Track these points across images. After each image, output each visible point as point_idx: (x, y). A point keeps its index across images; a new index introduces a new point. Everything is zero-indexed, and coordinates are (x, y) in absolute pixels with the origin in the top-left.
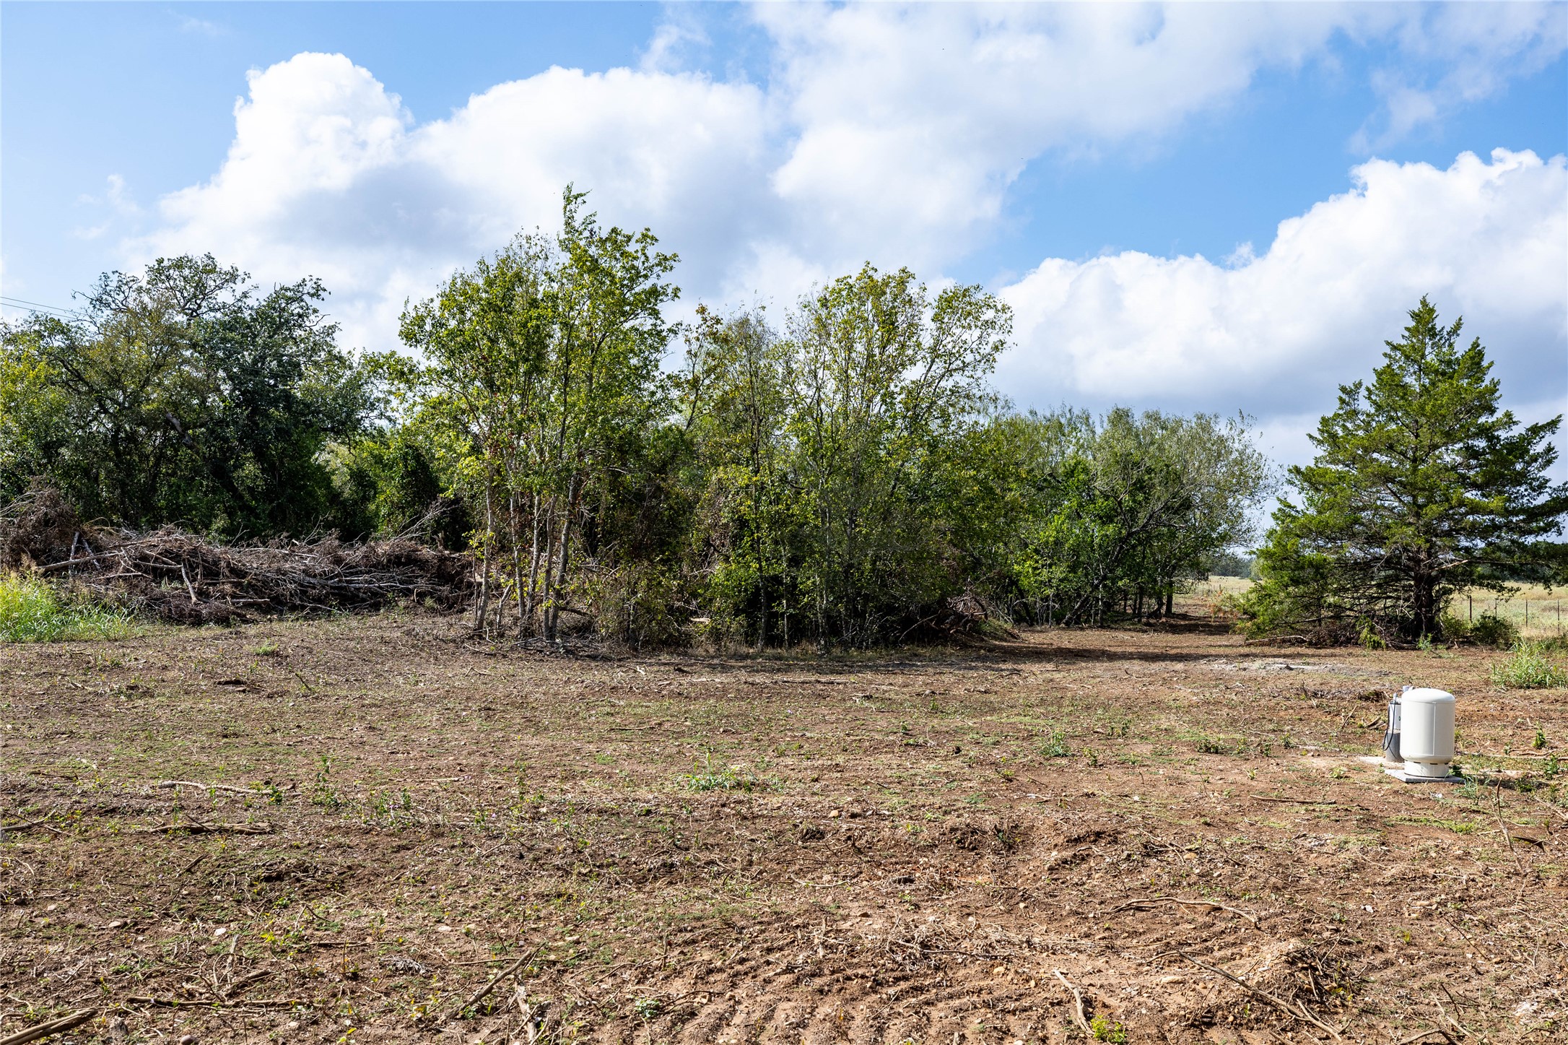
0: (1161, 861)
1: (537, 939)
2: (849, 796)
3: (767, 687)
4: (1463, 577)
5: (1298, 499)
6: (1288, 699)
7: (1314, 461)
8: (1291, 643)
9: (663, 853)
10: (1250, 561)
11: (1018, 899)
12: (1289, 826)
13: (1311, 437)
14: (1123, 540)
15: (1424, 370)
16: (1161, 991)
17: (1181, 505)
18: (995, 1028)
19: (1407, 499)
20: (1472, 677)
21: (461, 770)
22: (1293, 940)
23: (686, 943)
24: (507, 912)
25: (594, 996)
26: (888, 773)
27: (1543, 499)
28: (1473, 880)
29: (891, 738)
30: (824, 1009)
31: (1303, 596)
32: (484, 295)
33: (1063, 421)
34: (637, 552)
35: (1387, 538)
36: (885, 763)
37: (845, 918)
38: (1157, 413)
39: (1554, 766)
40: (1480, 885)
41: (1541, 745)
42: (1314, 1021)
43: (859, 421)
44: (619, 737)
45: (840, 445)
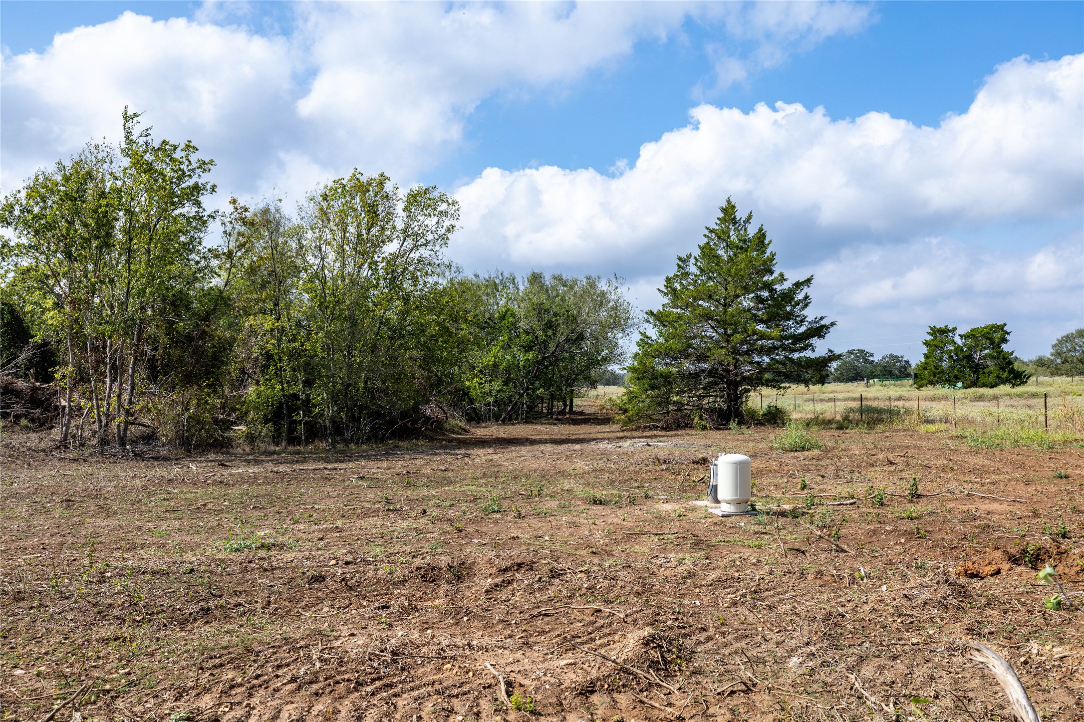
0: (562, 580)
1: (95, 674)
2: (344, 549)
3: (287, 474)
4: (757, 381)
5: (652, 332)
6: (647, 466)
7: (662, 307)
8: (650, 429)
9: (202, 600)
10: (624, 375)
11: (462, 614)
12: (647, 551)
13: (659, 290)
14: (539, 363)
15: (730, 246)
16: (560, 671)
17: (577, 338)
18: (443, 709)
19: (721, 331)
20: (762, 446)
21: (44, 548)
22: (647, 628)
23: (215, 667)
24: (73, 655)
25: (139, 714)
26: (374, 531)
27: (802, 329)
28: (763, 579)
29: (377, 506)
30: (319, 707)
31: (657, 397)
32: (62, 188)
33: (497, 281)
34: (189, 379)
35: (709, 357)
36: (373, 525)
37: (337, 638)
38: (561, 275)
39: (812, 500)
40: (767, 581)
41: (804, 487)
42: (661, 683)
43: (353, 282)
44: (172, 516)
45: (339, 299)
